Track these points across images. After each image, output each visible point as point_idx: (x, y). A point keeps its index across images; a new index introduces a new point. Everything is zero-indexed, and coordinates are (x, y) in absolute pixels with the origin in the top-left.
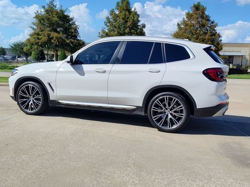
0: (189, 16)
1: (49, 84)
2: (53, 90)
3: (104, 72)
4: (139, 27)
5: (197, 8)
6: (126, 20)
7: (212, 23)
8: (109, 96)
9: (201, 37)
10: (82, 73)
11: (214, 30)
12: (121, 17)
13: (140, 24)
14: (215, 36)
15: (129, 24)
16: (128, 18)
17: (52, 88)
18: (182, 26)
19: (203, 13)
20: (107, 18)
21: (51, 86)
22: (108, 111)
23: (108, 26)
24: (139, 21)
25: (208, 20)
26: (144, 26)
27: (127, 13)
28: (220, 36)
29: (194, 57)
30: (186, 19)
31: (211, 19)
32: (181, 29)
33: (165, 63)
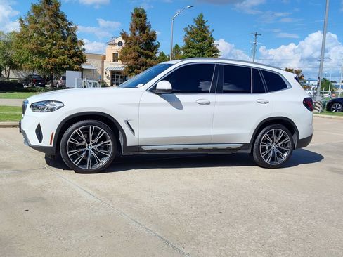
0: (37, 10)
1: (127, 123)
2: (133, 131)
3: (208, 104)
7: (70, 24)
8: (213, 134)
9: (61, 42)
10: (178, 105)
11: (75, 35)
14: (76, 42)
17: (131, 128)
18: (27, 24)
19: (58, 9)
21: (129, 125)
25: (64, 20)
28: (82, 44)
29: (291, 87)
30: (32, 14)
31: (67, 19)
32: (26, 27)
33: (267, 92)
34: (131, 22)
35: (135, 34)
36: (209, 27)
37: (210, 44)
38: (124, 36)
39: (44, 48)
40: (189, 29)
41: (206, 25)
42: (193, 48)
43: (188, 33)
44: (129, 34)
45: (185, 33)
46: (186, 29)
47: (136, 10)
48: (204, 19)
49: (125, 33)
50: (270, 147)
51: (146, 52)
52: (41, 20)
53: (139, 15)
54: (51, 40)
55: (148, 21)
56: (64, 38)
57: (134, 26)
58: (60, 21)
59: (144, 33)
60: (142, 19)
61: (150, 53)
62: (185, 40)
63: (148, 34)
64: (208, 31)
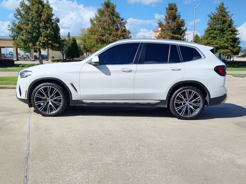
0: (101, 12)
1: (72, 84)
2: (76, 90)
3: (130, 71)
4: (53, 21)
5: (107, 5)
6: (39, 13)
7: (122, 20)
8: (135, 93)
9: (115, 33)
10: (108, 73)
11: (125, 27)
12: (34, 10)
13: (54, 18)
14: (125, 32)
15: (43, 18)
16: (42, 12)
17: (75, 88)
18: (95, 22)
19: (114, 10)
20: (17, 10)
21: (73, 86)
22: (133, 106)
23: (17, 18)
24: (52, 15)
25: (118, 17)
26: (58, 20)
27: (40, 6)
28: (129, 33)
29: (205, 57)
30: (98, 15)
31: (120, 16)
32: (94, 24)
33: (182, 62)
34: (166, 14)
35: (168, 23)
36: (229, 12)
37: (230, 26)
38: (160, 25)
39: (104, 38)
40: (212, 16)
41: (226, 11)
42: (215, 30)
43: (211, 19)
44: (164, 23)
45: (209, 19)
46: (210, 16)
47: (170, 5)
48: (224, 6)
49: (161, 22)
50: (184, 104)
51: (176, 36)
52: (103, 19)
53: (172, 9)
54: (108, 32)
55: (178, 12)
56: (117, 30)
57: (167, 17)
58: (115, 18)
59: (175, 22)
60: (174, 11)
61: (179, 36)
62: (208, 24)
63: (177, 22)
64: (228, 16)
